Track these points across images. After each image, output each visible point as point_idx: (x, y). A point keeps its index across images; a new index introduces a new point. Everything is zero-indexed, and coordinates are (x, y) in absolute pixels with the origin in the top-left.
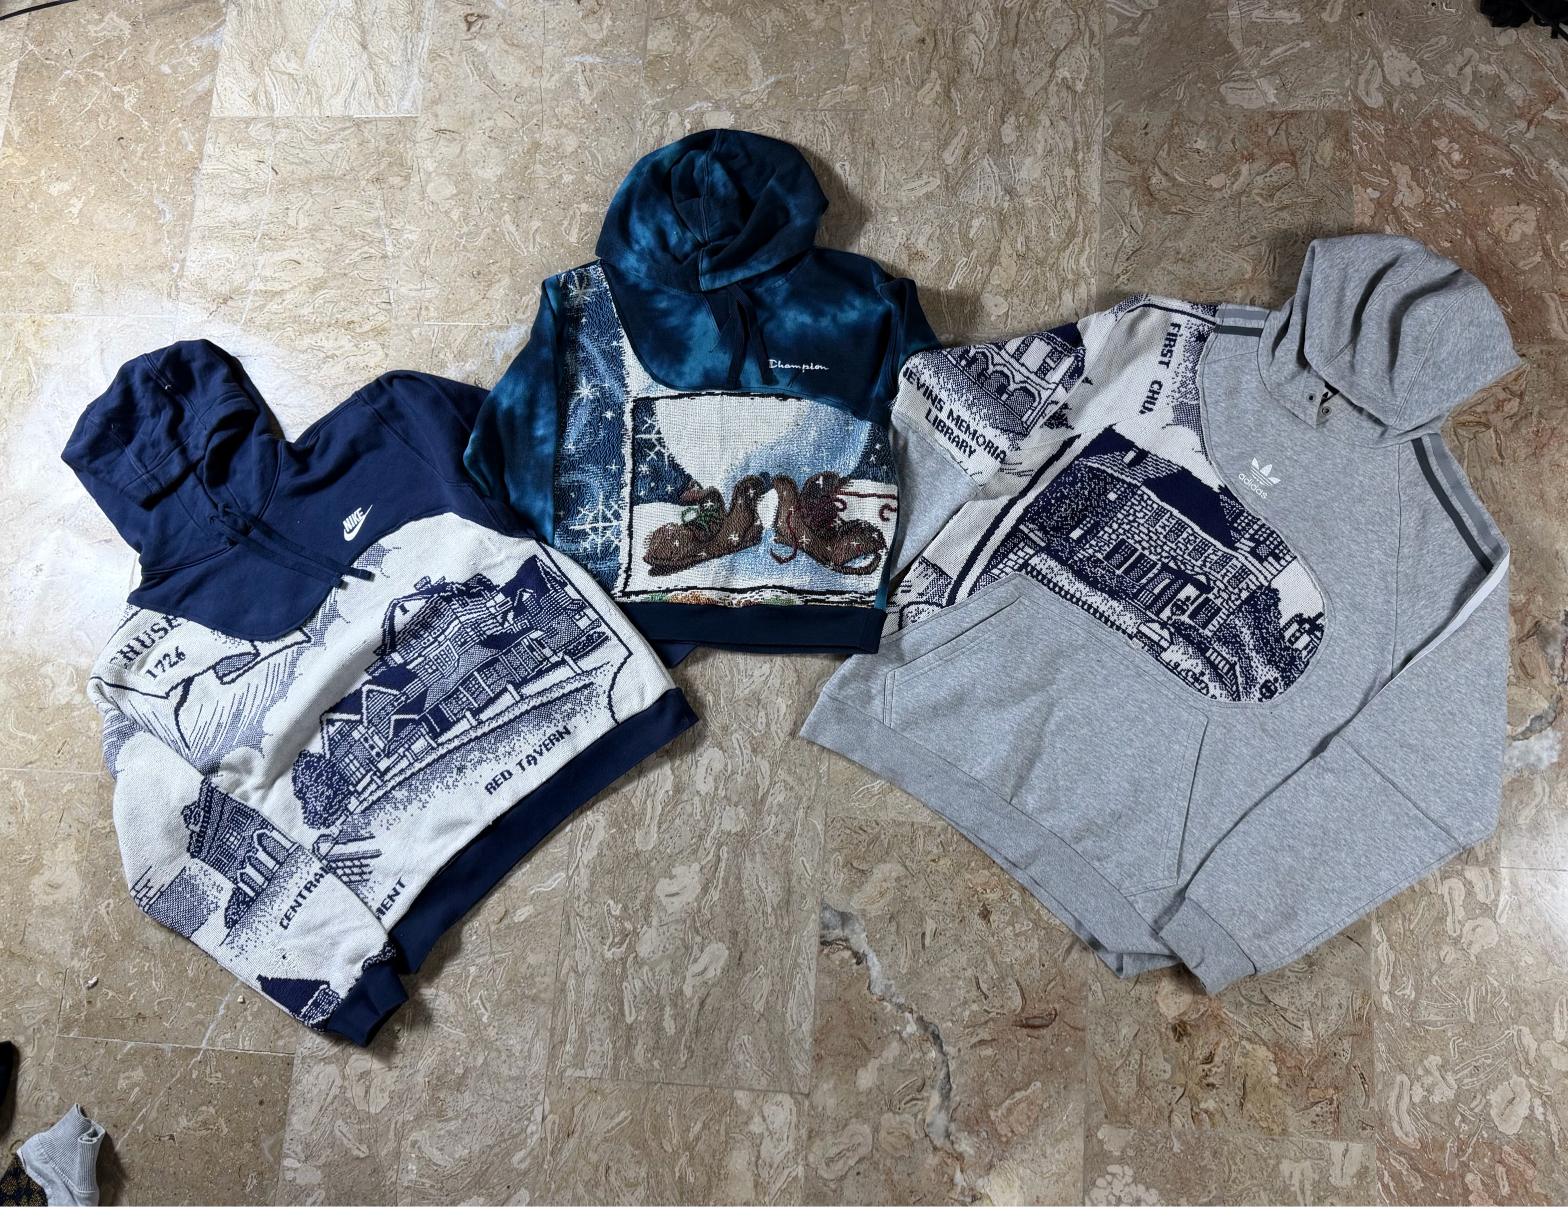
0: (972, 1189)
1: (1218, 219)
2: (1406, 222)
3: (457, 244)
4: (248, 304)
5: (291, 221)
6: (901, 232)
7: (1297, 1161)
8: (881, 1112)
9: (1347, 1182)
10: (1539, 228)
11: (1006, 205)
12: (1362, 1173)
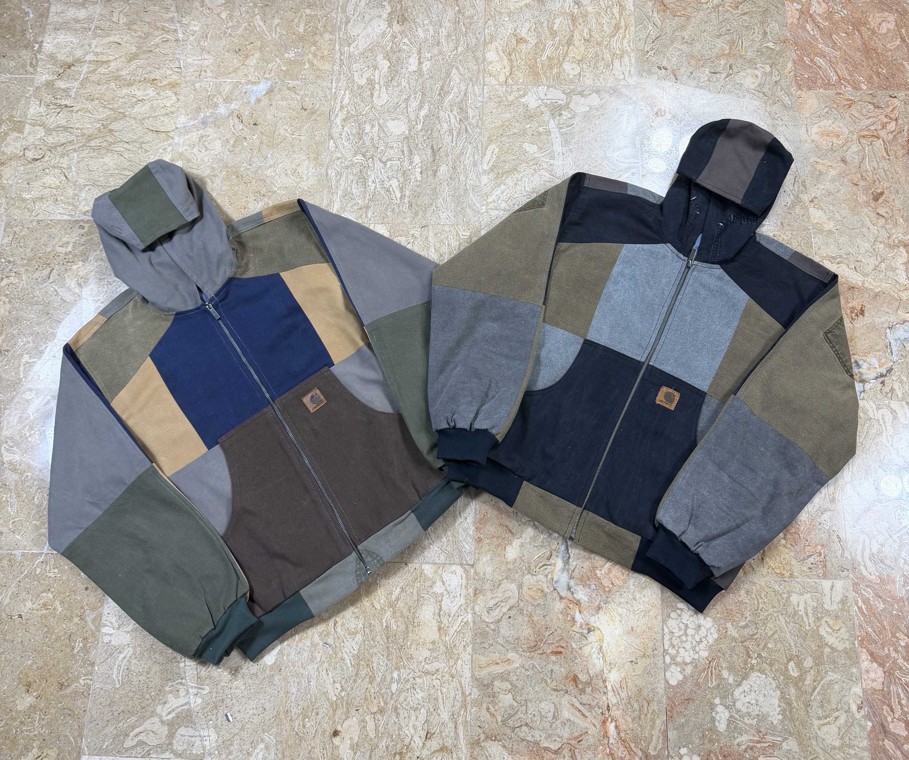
0: (587, 624)
1: (706, 20)
2: (818, 22)
3: (225, 33)
4: (85, 69)
5: (115, 19)
6: (511, 27)
7: (802, 594)
8: (523, 575)
9: (835, 607)
10: (897, 25)
11: (576, 11)
12: (843, 601)
